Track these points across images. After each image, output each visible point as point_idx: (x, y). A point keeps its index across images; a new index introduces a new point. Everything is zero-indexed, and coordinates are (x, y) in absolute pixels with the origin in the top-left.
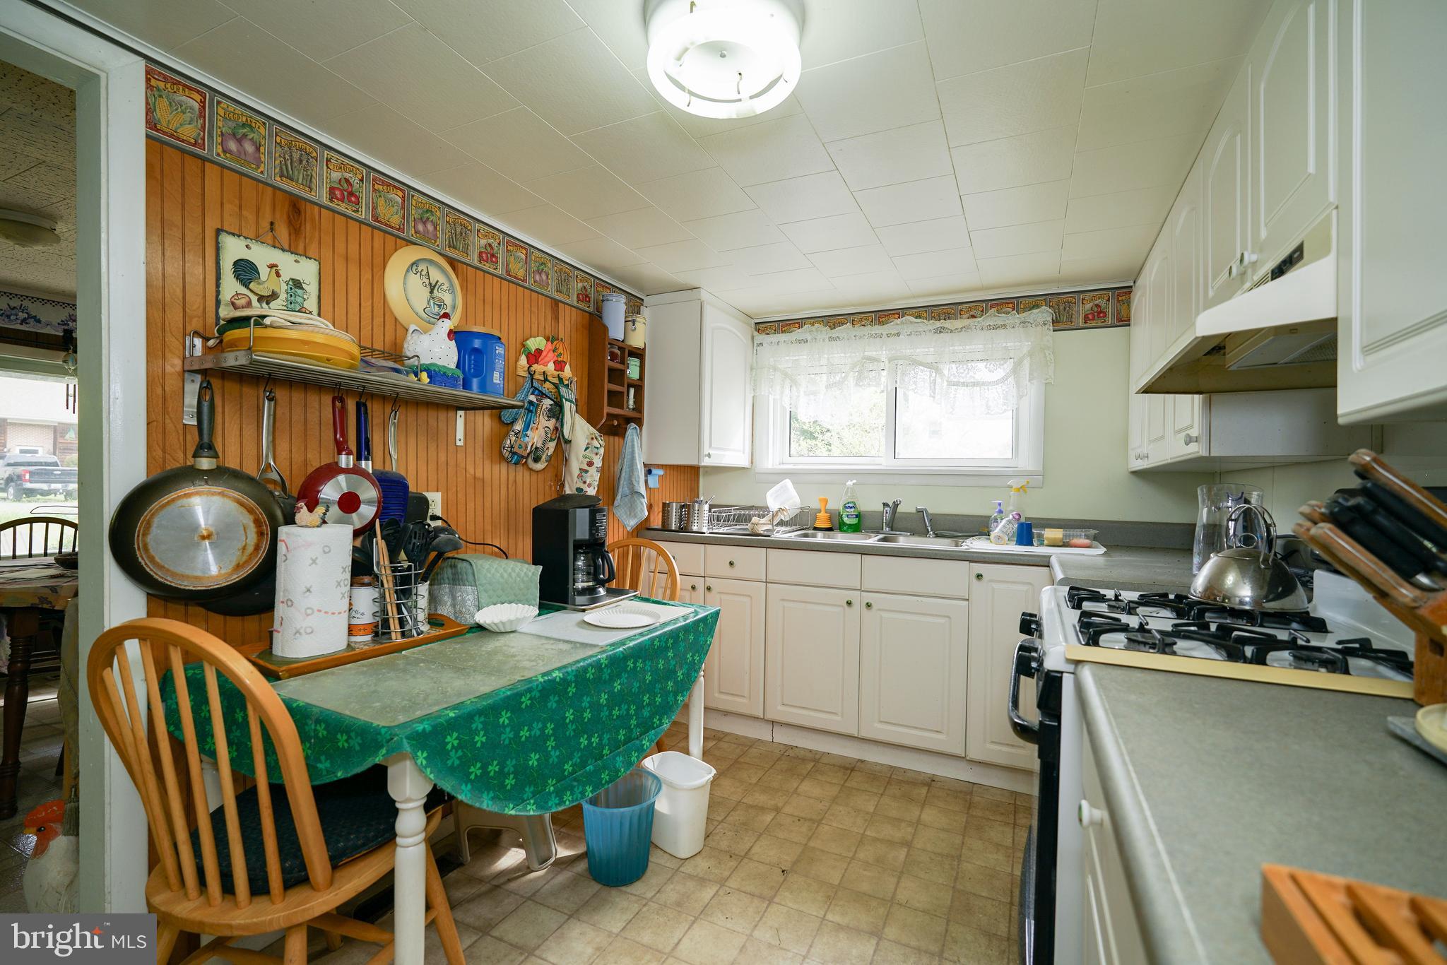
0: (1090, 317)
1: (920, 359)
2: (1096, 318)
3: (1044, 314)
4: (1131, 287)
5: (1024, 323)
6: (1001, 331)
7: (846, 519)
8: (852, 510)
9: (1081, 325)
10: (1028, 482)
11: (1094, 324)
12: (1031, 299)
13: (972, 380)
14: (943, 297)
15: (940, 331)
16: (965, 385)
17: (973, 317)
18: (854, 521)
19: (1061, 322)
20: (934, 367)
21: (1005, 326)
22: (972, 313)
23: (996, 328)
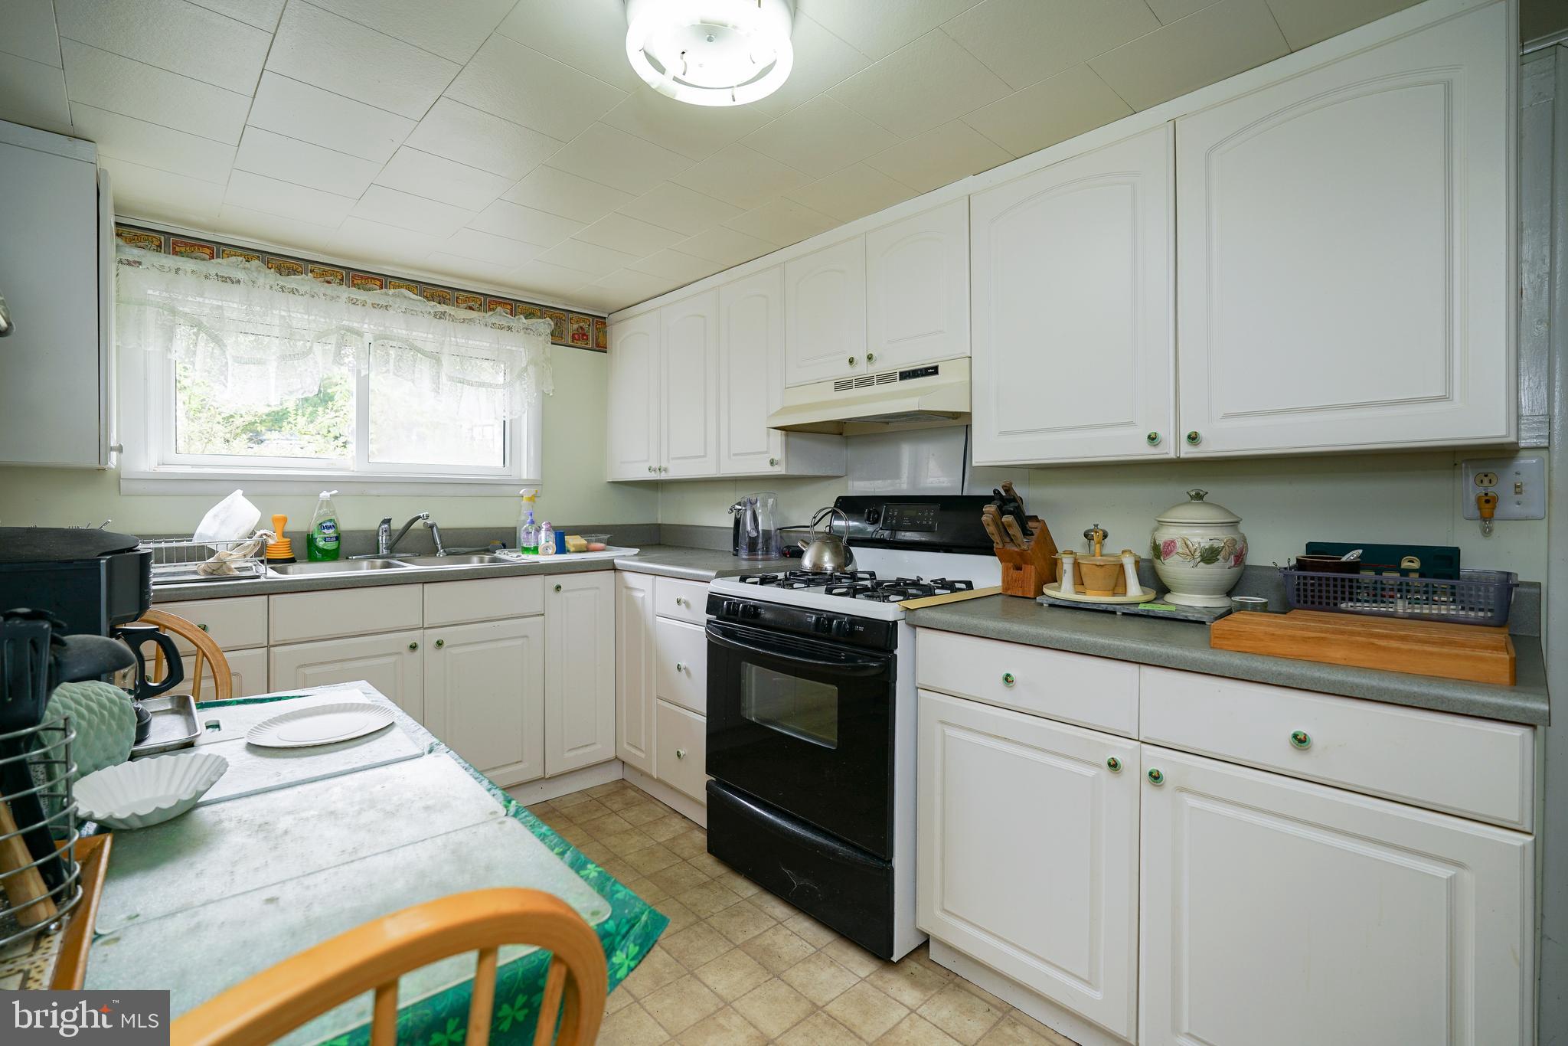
0: (576, 336)
1: (419, 344)
2: (580, 339)
3: (545, 325)
4: (605, 318)
5: (527, 329)
6: (505, 332)
7: (321, 544)
8: (331, 531)
9: (570, 343)
10: (537, 492)
11: (579, 344)
12: (528, 306)
13: (477, 380)
14: (440, 277)
15: (441, 316)
16: (470, 383)
17: (471, 308)
18: (331, 546)
19: (557, 338)
20: (435, 358)
21: (510, 328)
22: (470, 304)
23: (501, 328)
